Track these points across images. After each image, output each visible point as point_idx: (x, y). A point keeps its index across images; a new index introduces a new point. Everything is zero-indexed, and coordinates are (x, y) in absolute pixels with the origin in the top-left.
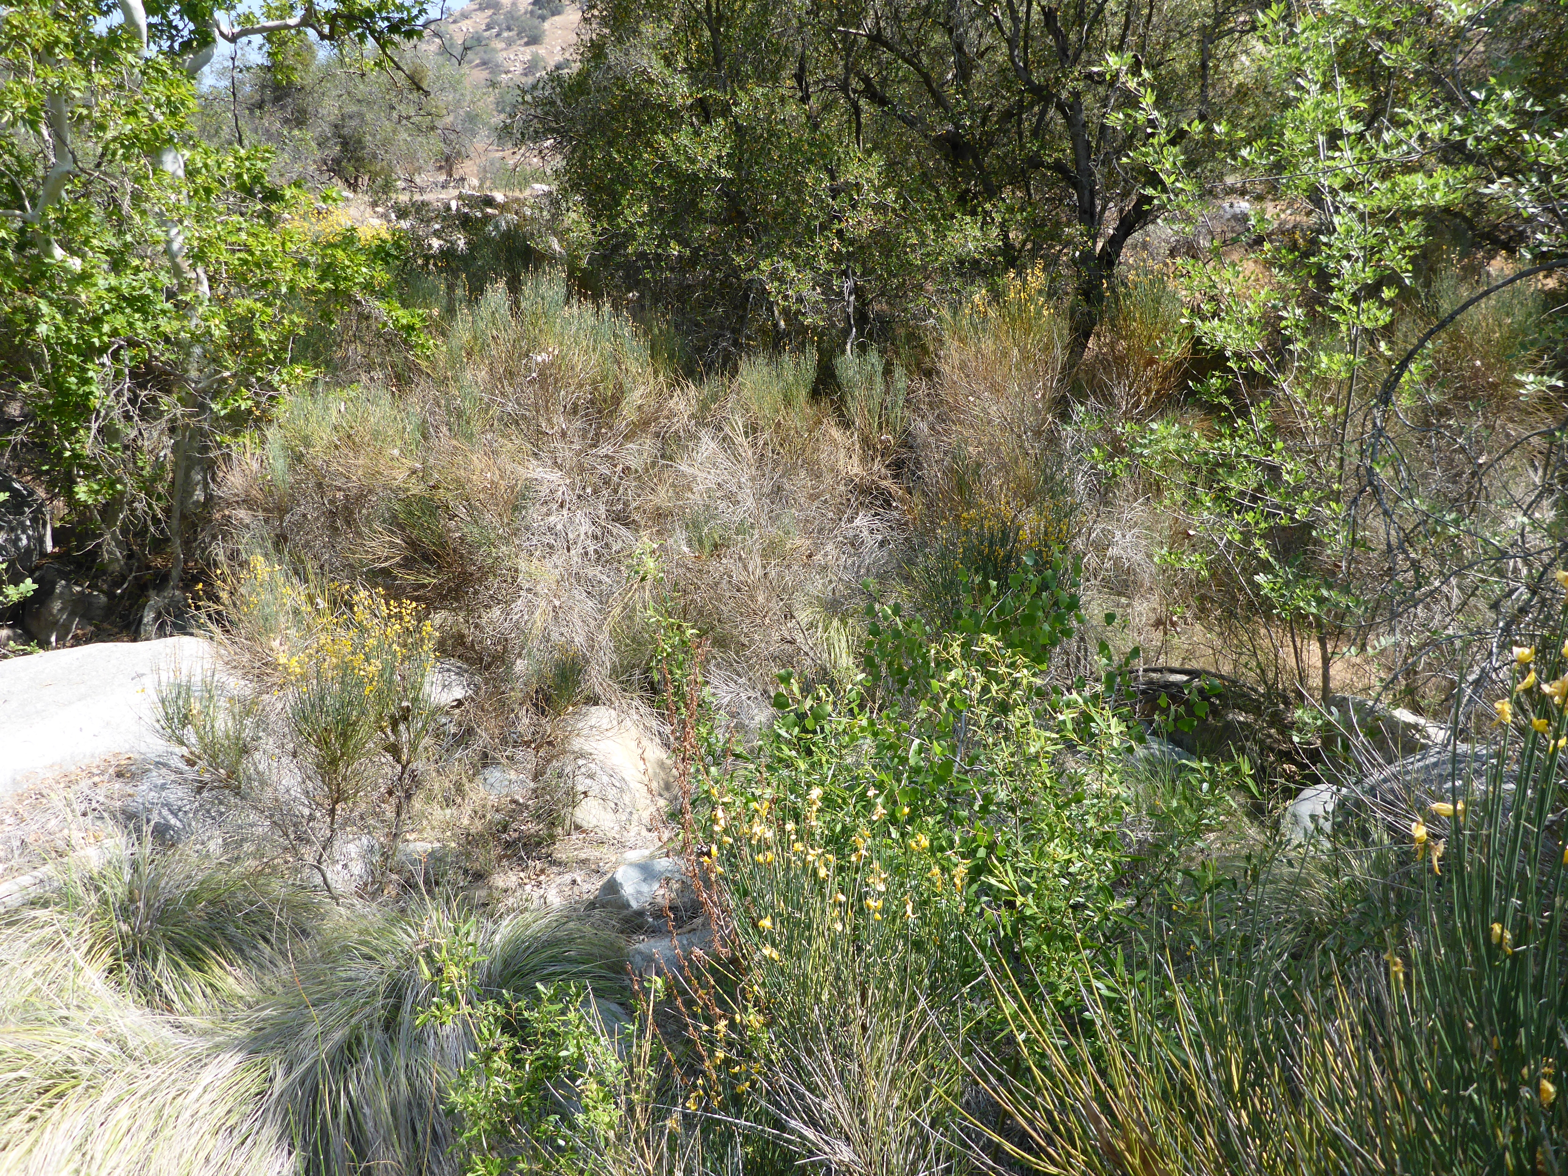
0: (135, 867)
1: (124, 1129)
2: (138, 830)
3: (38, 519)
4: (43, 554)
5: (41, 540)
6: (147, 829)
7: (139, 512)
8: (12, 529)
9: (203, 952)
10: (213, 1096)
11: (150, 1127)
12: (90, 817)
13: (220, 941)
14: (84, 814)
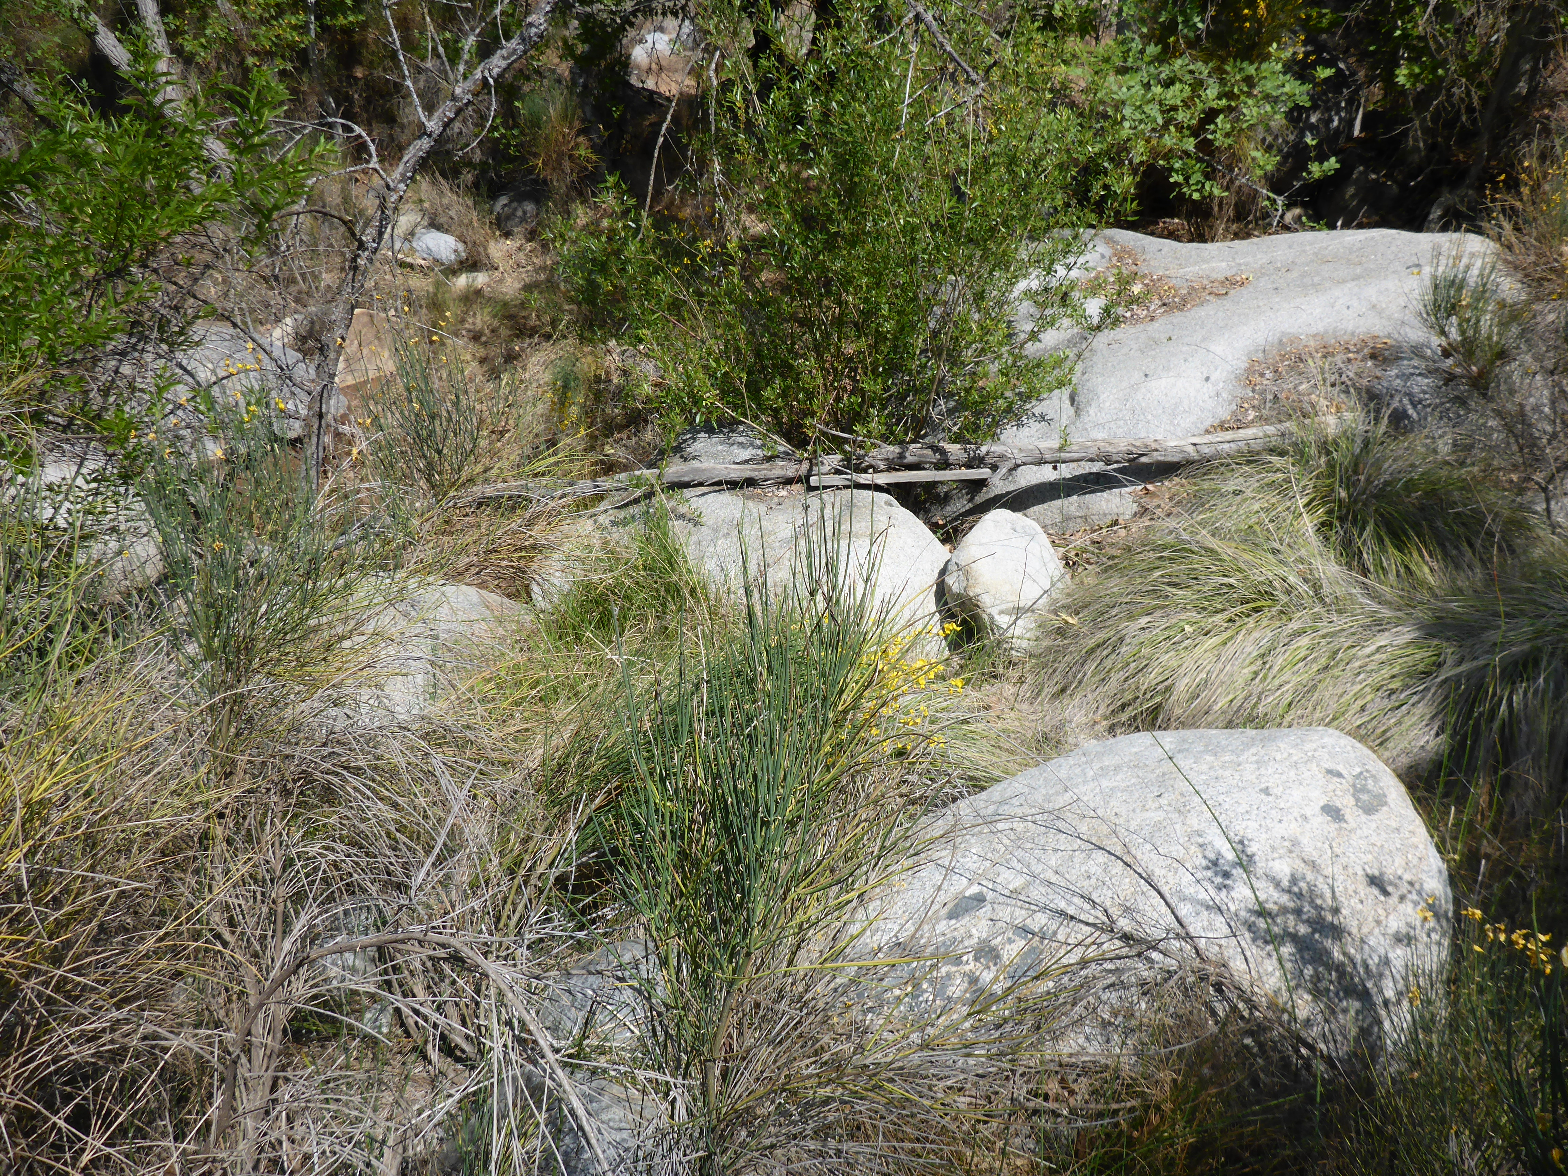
0: (1366, 443)
1: (1302, 655)
2: (1377, 411)
3: (1353, 102)
4: (1350, 137)
5: (1351, 123)
6: (1386, 413)
7: (1455, 100)
8: (1328, 110)
9: (1408, 537)
10: (1384, 657)
11: (1323, 661)
12: (1337, 388)
13: (1426, 530)
14: (1333, 385)
